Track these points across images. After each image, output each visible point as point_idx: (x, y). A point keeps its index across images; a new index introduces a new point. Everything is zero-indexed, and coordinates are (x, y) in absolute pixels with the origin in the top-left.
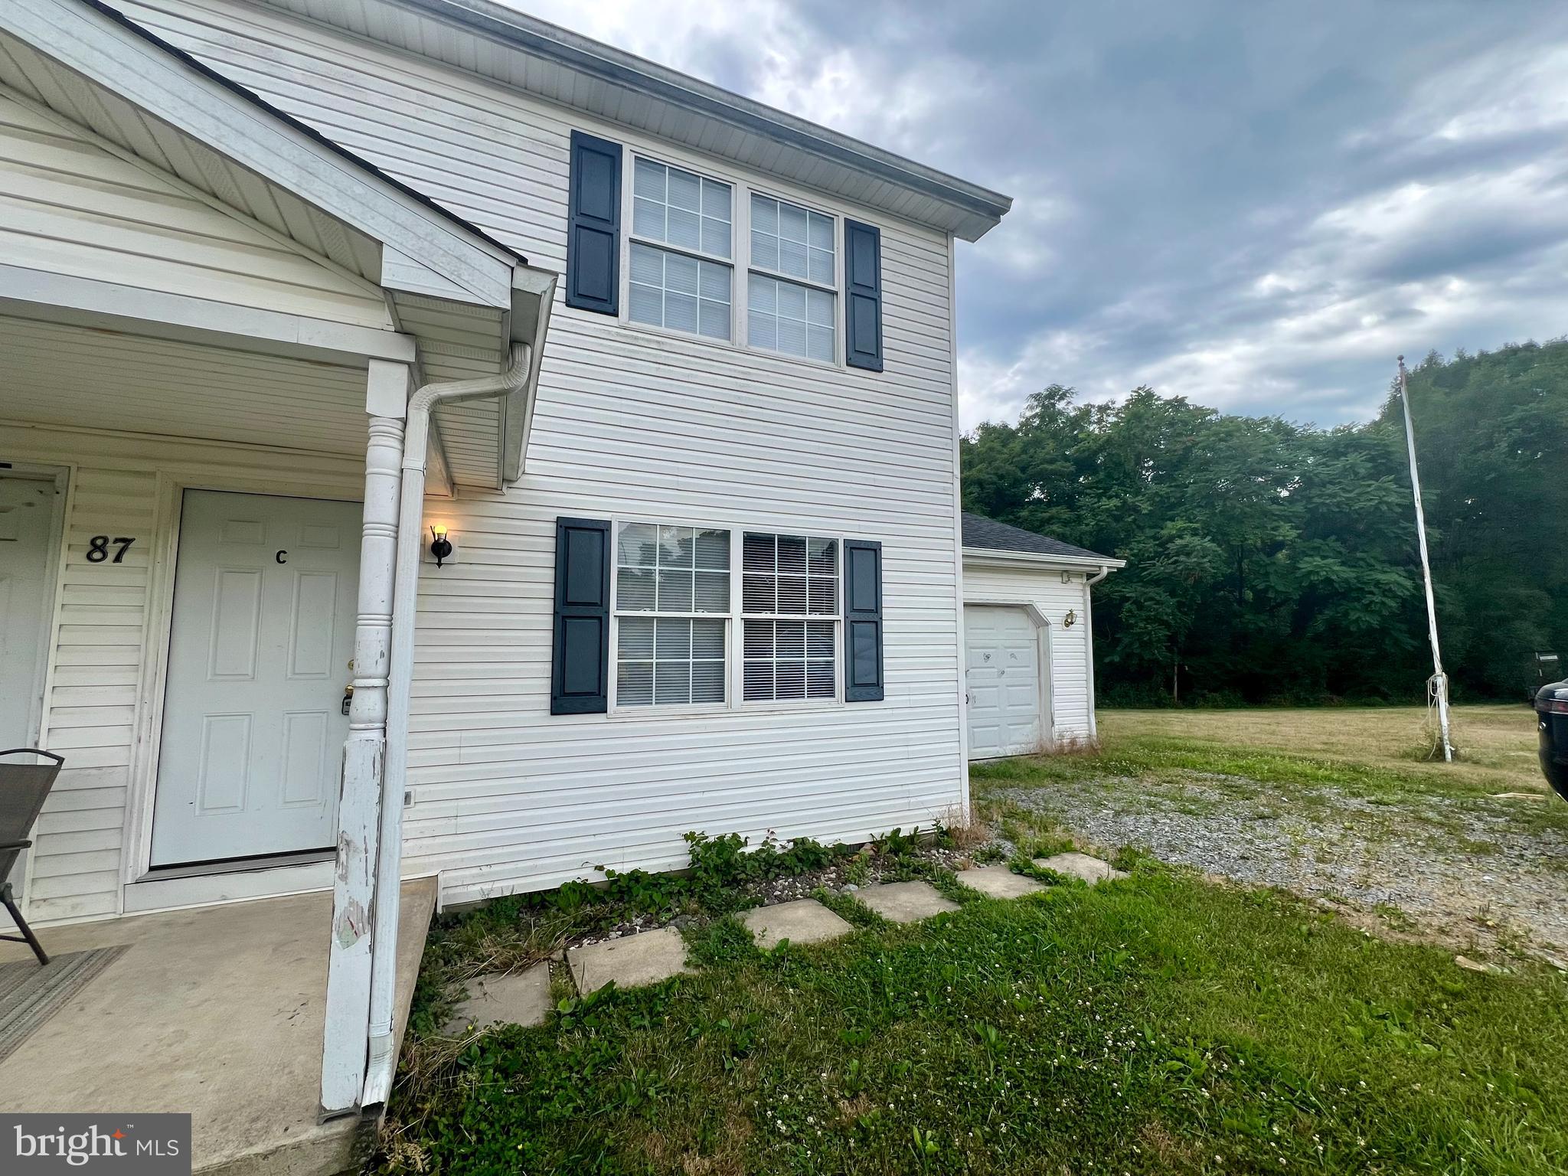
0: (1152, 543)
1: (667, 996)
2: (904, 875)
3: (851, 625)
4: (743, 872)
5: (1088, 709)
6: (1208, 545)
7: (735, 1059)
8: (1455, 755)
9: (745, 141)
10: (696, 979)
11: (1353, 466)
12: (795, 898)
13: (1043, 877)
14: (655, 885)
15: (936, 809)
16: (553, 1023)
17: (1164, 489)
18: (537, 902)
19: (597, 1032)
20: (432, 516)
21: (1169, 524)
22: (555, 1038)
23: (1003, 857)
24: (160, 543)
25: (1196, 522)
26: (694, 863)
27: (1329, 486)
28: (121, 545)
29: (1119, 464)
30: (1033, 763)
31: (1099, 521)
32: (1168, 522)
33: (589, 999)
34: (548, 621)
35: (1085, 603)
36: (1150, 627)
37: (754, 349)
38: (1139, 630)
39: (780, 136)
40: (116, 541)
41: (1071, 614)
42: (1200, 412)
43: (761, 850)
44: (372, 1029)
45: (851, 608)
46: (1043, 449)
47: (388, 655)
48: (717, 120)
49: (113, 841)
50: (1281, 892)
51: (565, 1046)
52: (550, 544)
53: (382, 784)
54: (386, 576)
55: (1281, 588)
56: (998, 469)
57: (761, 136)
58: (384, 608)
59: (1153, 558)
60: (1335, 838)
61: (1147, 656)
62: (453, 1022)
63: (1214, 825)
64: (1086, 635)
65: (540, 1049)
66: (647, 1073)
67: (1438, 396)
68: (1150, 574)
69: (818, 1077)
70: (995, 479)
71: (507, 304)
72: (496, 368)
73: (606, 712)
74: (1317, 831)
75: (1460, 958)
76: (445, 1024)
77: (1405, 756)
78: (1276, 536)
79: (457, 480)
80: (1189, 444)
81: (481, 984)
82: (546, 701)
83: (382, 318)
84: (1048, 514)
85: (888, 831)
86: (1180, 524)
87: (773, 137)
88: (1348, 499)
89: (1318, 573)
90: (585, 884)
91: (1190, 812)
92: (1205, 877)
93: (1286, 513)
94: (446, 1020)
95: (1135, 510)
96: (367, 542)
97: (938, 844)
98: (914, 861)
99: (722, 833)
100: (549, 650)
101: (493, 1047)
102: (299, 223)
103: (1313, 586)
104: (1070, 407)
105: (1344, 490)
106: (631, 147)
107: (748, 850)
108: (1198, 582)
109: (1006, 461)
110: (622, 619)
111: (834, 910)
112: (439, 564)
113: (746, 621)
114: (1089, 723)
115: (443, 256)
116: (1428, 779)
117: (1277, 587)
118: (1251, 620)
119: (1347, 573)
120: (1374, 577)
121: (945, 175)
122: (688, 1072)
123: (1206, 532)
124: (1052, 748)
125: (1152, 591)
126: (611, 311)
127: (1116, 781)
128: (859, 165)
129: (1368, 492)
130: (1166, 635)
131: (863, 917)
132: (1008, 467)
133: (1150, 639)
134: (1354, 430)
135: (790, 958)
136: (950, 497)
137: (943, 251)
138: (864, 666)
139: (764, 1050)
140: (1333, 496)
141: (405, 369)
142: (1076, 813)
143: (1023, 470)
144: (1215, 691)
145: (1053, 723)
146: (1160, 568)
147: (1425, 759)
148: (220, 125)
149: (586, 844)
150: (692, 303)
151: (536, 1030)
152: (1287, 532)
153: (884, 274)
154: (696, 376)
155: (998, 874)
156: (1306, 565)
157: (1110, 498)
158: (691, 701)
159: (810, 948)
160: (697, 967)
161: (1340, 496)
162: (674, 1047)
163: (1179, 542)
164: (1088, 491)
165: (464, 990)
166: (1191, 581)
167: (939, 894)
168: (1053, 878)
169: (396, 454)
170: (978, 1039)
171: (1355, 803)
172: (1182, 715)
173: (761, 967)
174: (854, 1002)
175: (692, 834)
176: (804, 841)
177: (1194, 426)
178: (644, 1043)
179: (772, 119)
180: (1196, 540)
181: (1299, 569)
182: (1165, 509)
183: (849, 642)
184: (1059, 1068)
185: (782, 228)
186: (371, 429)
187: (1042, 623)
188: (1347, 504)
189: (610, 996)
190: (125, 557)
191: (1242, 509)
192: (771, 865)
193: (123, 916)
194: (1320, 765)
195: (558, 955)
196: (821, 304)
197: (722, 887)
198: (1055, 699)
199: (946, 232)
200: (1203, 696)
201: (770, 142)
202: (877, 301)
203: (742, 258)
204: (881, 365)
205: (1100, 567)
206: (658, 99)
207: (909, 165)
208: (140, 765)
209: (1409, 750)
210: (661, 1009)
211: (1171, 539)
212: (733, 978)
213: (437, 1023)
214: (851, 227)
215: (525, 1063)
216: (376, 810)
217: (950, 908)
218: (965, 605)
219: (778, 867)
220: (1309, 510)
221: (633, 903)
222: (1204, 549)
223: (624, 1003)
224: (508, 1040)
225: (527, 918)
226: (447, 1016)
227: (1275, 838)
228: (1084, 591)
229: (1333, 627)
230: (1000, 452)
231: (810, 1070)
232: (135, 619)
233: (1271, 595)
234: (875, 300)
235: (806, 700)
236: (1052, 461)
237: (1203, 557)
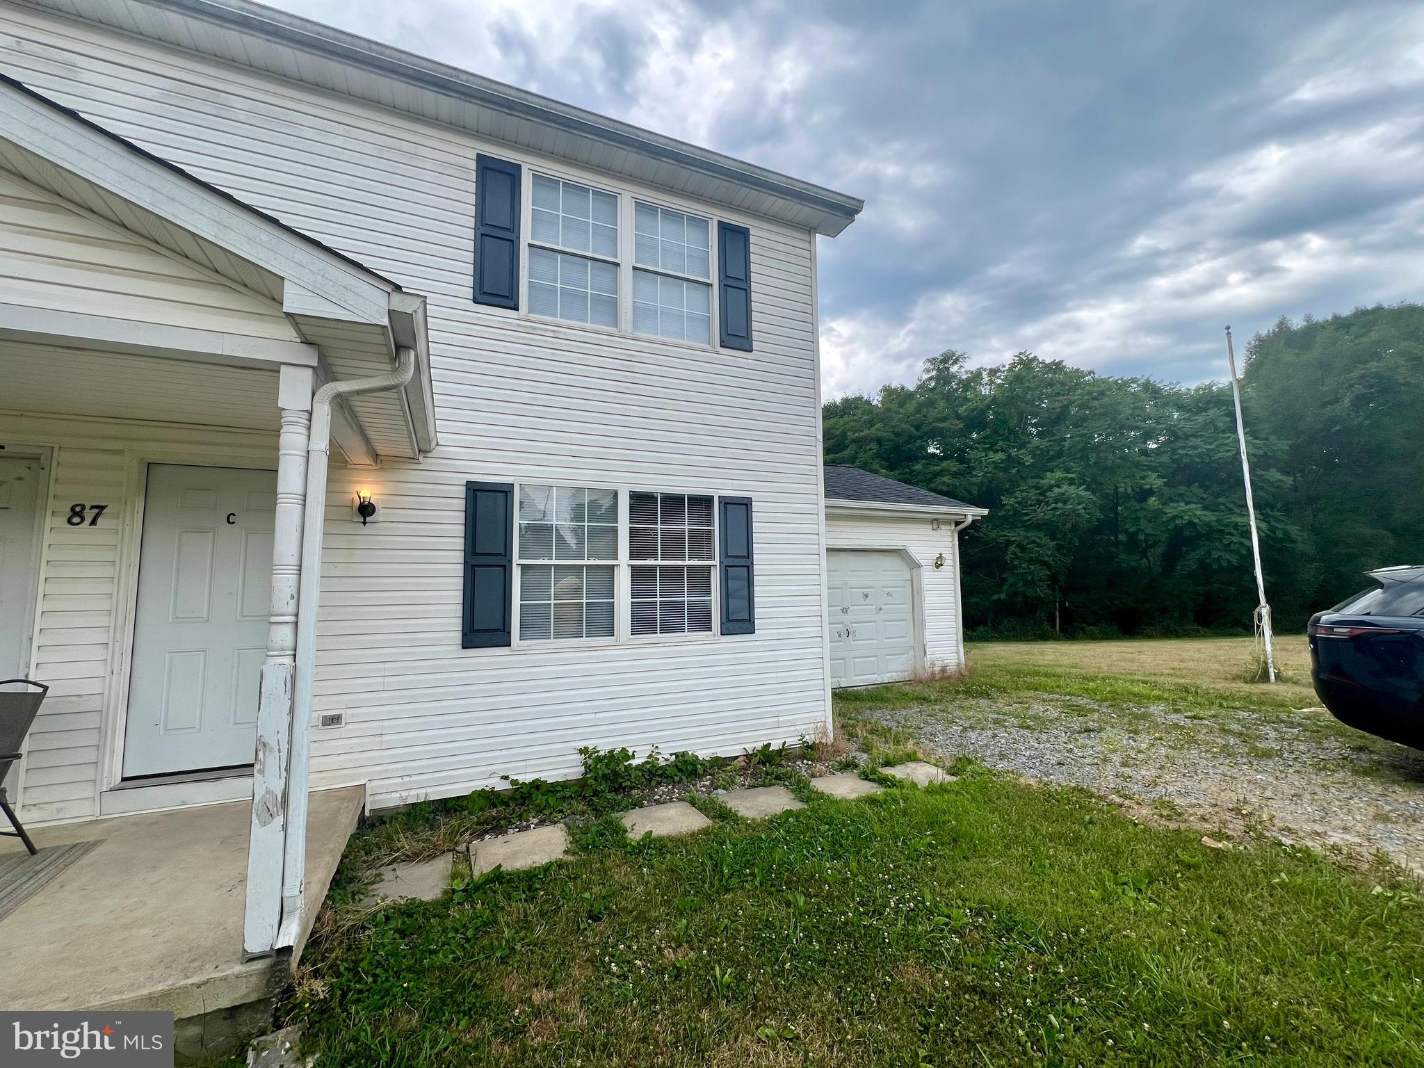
0: (1035, 492)
1: (545, 874)
2: (767, 781)
3: (726, 569)
4: (628, 780)
5: (957, 640)
6: (1083, 493)
7: (590, 921)
8: (1277, 676)
9: (629, 159)
10: (572, 863)
11: (1212, 422)
12: (671, 800)
13: (883, 781)
14: (552, 792)
15: (803, 727)
16: (448, 898)
17: (1044, 444)
18: (449, 807)
19: (483, 904)
20: (359, 482)
21: (1049, 474)
22: (448, 909)
23: (856, 766)
24: (129, 507)
25: (1073, 473)
26: (586, 773)
27: (1191, 439)
28: (96, 511)
29: (1004, 422)
30: (907, 689)
31: (986, 472)
32: (1048, 473)
33: (479, 879)
34: (459, 569)
35: (953, 547)
36: (1032, 568)
37: (638, 334)
38: (1022, 571)
39: (657, 154)
40: (92, 507)
41: (940, 557)
42: (1078, 373)
43: (647, 762)
44: (285, 891)
45: (725, 554)
46: (935, 408)
47: (297, 597)
48: (601, 142)
49: (91, 756)
50: (1081, 790)
51: (455, 914)
52: (461, 504)
53: (292, 699)
54: (295, 537)
55: (1149, 531)
56: (894, 427)
57: (640, 154)
58: (294, 561)
59: (1035, 505)
60: (1144, 746)
61: (1030, 593)
62: (366, 900)
63: (1045, 737)
64: (955, 575)
65: (434, 916)
66: (517, 932)
67: (1288, 357)
68: (1030, 520)
69: (653, 934)
70: (892, 436)
71: (385, 321)
72: (388, 367)
73: (510, 645)
74: (1131, 741)
75: (1205, 838)
76: (360, 900)
77: (1236, 678)
78: (1144, 484)
79: (380, 452)
80: (1066, 403)
81: (394, 870)
82: (457, 637)
83: (289, 333)
84: (939, 468)
85: (759, 746)
86: (1059, 474)
87: (652, 155)
88: (1208, 450)
89: (1182, 518)
90: (492, 791)
91: (1028, 728)
92: (1022, 780)
93: (1154, 464)
94: (362, 897)
95: (1019, 462)
96: (280, 508)
97: (803, 757)
98: (781, 770)
99: (612, 748)
100: (460, 594)
101: (396, 915)
102: (221, 263)
103: (1179, 530)
104: (963, 370)
105: (1205, 442)
106: (529, 166)
107: (635, 762)
108: (1075, 527)
109: (901, 420)
110: (524, 568)
111: (700, 810)
112: (365, 523)
113: (633, 568)
114: (958, 653)
115: (332, 286)
116: (1247, 698)
117: (1146, 531)
118: (1125, 560)
119: (1209, 517)
120: (1233, 519)
121: (803, 182)
122: (550, 932)
123: (1081, 481)
124: (924, 676)
125: (1033, 535)
126: (513, 306)
127: (973, 703)
128: (726, 175)
129: (1226, 444)
130: (1047, 575)
131: (723, 815)
132: (904, 426)
133: (1032, 578)
134: (1214, 388)
135: (652, 846)
136: (814, 458)
137: (806, 246)
138: (737, 604)
139: (615, 914)
140: (1195, 448)
141: (309, 372)
142: (929, 729)
143: (917, 428)
144: (1093, 625)
145: (925, 653)
146: (1042, 513)
147: (1252, 680)
148: (156, 194)
149: (493, 758)
150: (585, 296)
151: (434, 903)
152: (1154, 481)
153: (753, 267)
154: (587, 359)
155: (847, 779)
156: (1170, 510)
157: (996, 451)
158: (584, 635)
159: (671, 839)
160: (574, 854)
161: (1202, 448)
162: (542, 914)
163: (1056, 490)
164: (977, 445)
165: (380, 875)
166: (1069, 526)
167: (792, 796)
168: (892, 782)
169: (303, 439)
170: (788, 904)
171: (1174, 717)
172: (1058, 647)
173: (626, 853)
174: (696, 879)
175: (586, 748)
176: (684, 754)
177: (1070, 387)
178: (518, 910)
179: (649, 140)
180: (1072, 489)
181: (1166, 514)
182: (1045, 461)
183: (723, 585)
184: (846, 924)
185: (663, 232)
186: (282, 420)
187: (914, 565)
188: (1208, 455)
189: (498, 876)
190: (99, 521)
191: (1113, 462)
192: (654, 775)
193: (99, 818)
194: (1155, 685)
195: (462, 847)
196: (698, 295)
197: (609, 792)
198: (927, 632)
199: (809, 230)
200: (1083, 629)
201: (649, 159)
202: (747, 291)
203: (627, 256)
204: (751, 346)
205: (965, 515)
206: (550, 127)
207: (770, 175)
208: (113, 692)
209: (1239, 673)
210: (539, 886)
211: (1050, 488)
212: (601, 862)
213: (353, 899)
214: (724, 228)
215: (420, 927)
216: (287, 719)
217: (796, 806)
218: (829, 550)
219: (661, 776)
220: (1174, 461)
221: (531, 806)
222: (1079, 497)
223: (509, 881)
224: (410, 910)
225: (441, 819)
226: (363, 894)
227: (1092, 747)
228: (952, 536)
229: (1204, 565)
230: (897, 413)
231: (649, 928)
232: (109, 572)
233: (1141, 537)
234: (746, 290)
235: (686, 633)
236: (943, 420)
237: (1079, 504)
